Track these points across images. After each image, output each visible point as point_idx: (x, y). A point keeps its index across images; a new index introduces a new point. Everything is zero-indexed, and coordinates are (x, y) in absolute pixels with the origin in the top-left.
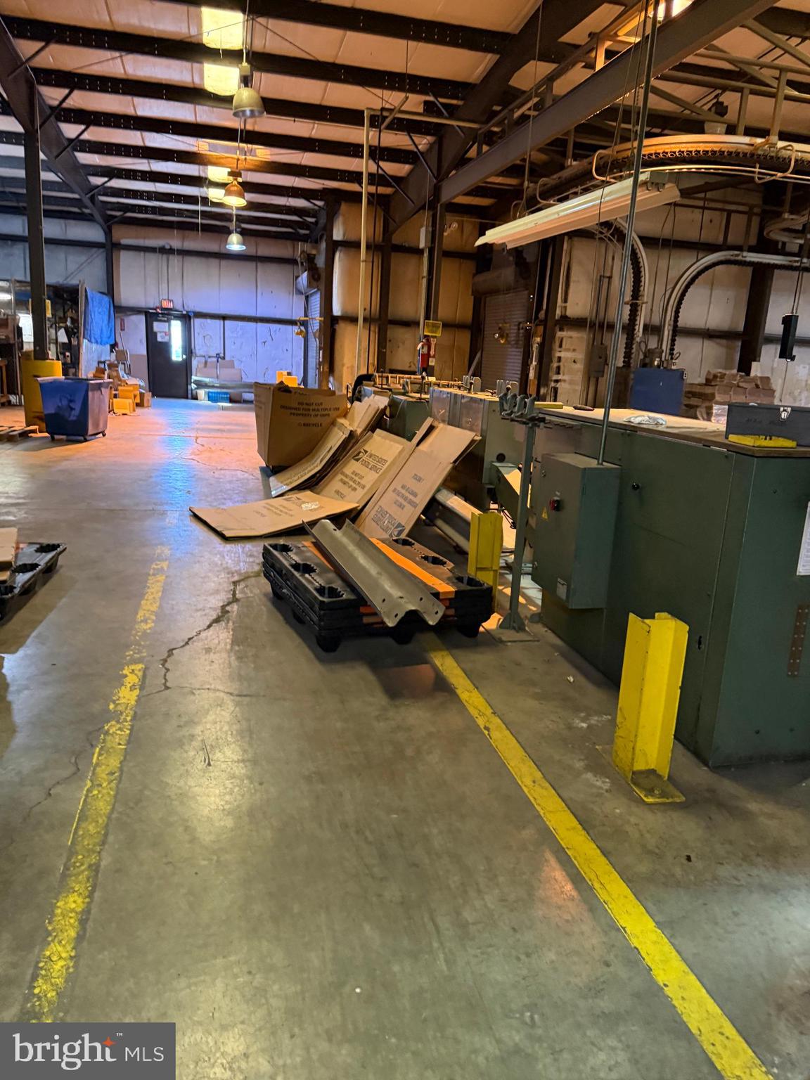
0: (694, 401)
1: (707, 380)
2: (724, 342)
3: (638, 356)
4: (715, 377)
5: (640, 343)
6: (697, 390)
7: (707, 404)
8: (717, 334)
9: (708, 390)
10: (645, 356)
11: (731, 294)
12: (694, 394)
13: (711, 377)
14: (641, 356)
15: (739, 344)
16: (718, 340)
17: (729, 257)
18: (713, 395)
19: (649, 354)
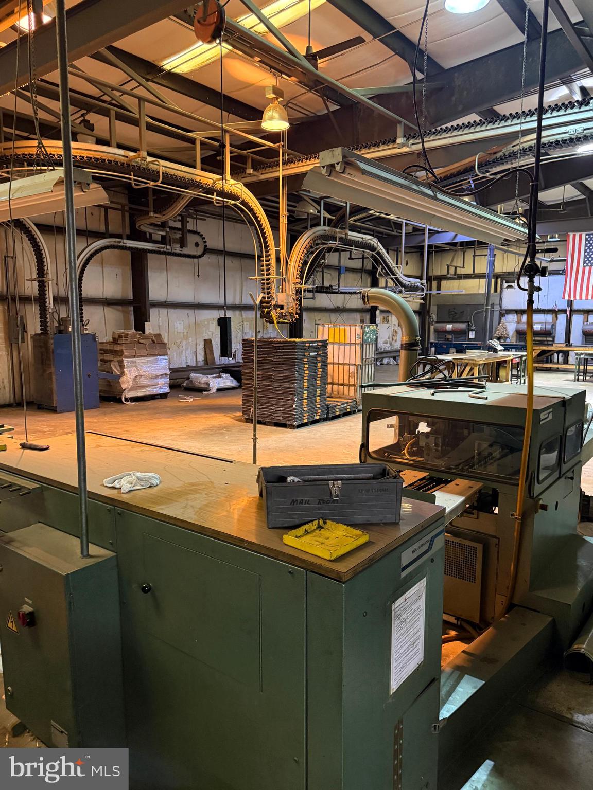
0: (107, 357)
1: (114, 339)
2: (120, 307)
3: (53, 325)
4: (120, 336)
5: (53, 313)
6: (108, 347)
7: (119, 359)
8: (115, 302)
9: (117, 347)
10: (60, 324)
11: (118, 271)
12: (105, 351)
13: (117, 337)
14: (56, 324)
15: (132, 308)
16: (115, 307)
17: (113, 243)
18: (122, 351)
19: (63, 322)
